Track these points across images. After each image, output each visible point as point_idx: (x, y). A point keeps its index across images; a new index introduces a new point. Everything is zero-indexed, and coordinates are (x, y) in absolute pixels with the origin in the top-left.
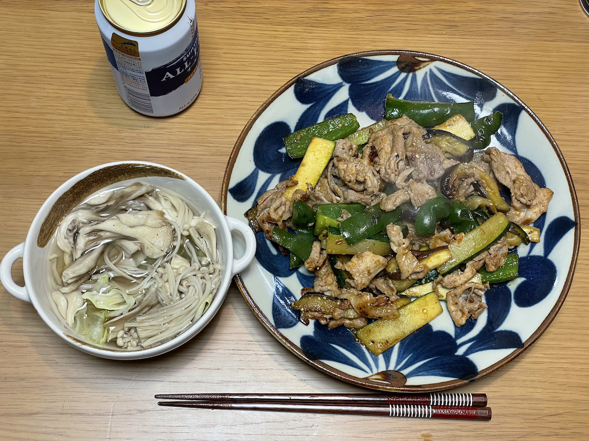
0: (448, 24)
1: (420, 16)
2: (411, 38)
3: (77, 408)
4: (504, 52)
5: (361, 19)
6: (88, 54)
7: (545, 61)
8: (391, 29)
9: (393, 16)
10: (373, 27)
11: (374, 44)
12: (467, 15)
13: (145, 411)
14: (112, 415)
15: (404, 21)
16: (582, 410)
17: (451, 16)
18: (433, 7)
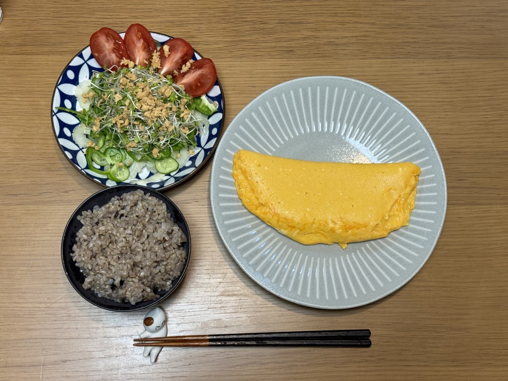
0: (286, 49)
1: (264, 44)
2: (259, 63)
3: (17, 362)
4: (329, 70)
5: (219, 49)
6: (11, 89)
7: (360, 75)
8: (243, 56)
9: (244, 45)
10: (229, 55)
11: (229, 69)
12: (300, 42)
13: (67, 361)
14: (43, 366)
15: (252, 49)
16: (385, 342)
17: (289, 43)
18: (276, 36)
